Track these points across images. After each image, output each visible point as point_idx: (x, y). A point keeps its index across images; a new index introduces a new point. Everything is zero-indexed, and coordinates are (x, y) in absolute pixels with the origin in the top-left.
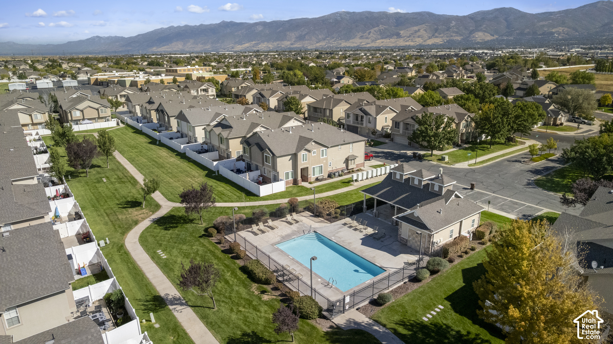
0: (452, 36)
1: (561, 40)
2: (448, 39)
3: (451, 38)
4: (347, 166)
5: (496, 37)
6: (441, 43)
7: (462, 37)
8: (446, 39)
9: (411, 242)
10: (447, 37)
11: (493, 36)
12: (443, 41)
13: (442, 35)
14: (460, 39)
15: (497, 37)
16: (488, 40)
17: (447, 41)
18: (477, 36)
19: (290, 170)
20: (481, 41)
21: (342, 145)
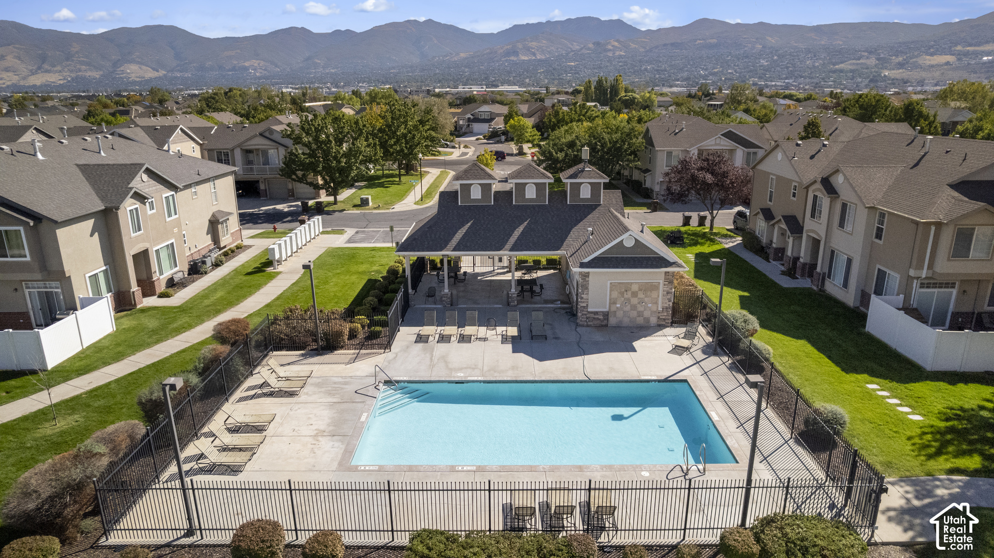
0: (80, 70)
1: (260, 78)
2: (73, 75)
3: (80, 74)
4: (216, 240)
5: (162, 73)
6: (62, 82)
7: (101, 73)
8: (69, 75)
9: (620, 314)
10: (71, 71)
11: (157, 71)
12: (64, 79)
13: (59, 68)
14: (98, 77)
15: (164, 72)
16: (151, 79)
17: (73, 79)
18: (128, 71)
19: (99, 268)
20: (138, 79)
21: (198, 183)
